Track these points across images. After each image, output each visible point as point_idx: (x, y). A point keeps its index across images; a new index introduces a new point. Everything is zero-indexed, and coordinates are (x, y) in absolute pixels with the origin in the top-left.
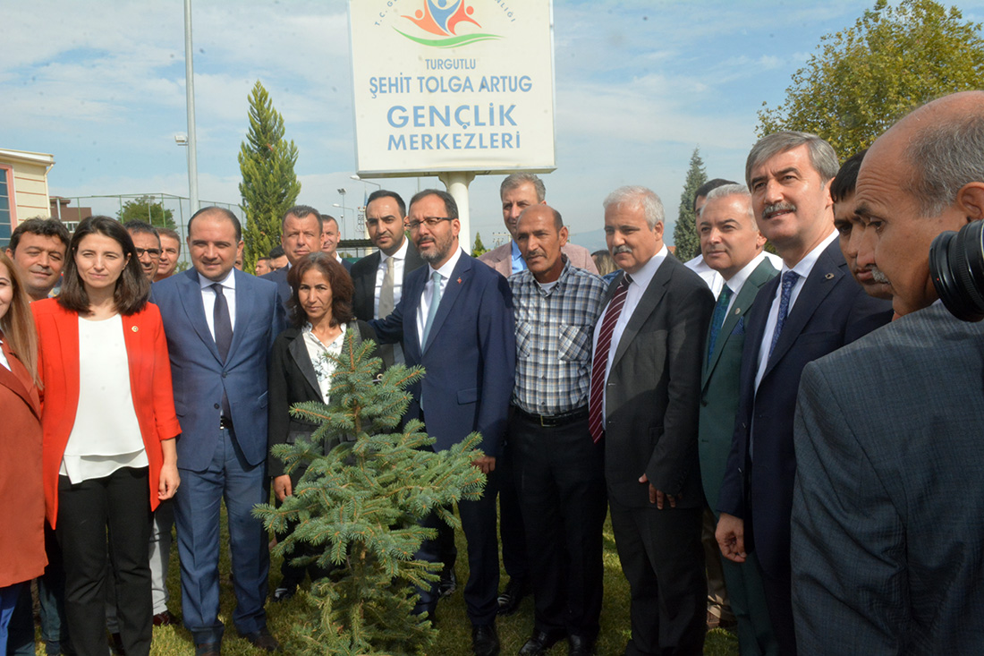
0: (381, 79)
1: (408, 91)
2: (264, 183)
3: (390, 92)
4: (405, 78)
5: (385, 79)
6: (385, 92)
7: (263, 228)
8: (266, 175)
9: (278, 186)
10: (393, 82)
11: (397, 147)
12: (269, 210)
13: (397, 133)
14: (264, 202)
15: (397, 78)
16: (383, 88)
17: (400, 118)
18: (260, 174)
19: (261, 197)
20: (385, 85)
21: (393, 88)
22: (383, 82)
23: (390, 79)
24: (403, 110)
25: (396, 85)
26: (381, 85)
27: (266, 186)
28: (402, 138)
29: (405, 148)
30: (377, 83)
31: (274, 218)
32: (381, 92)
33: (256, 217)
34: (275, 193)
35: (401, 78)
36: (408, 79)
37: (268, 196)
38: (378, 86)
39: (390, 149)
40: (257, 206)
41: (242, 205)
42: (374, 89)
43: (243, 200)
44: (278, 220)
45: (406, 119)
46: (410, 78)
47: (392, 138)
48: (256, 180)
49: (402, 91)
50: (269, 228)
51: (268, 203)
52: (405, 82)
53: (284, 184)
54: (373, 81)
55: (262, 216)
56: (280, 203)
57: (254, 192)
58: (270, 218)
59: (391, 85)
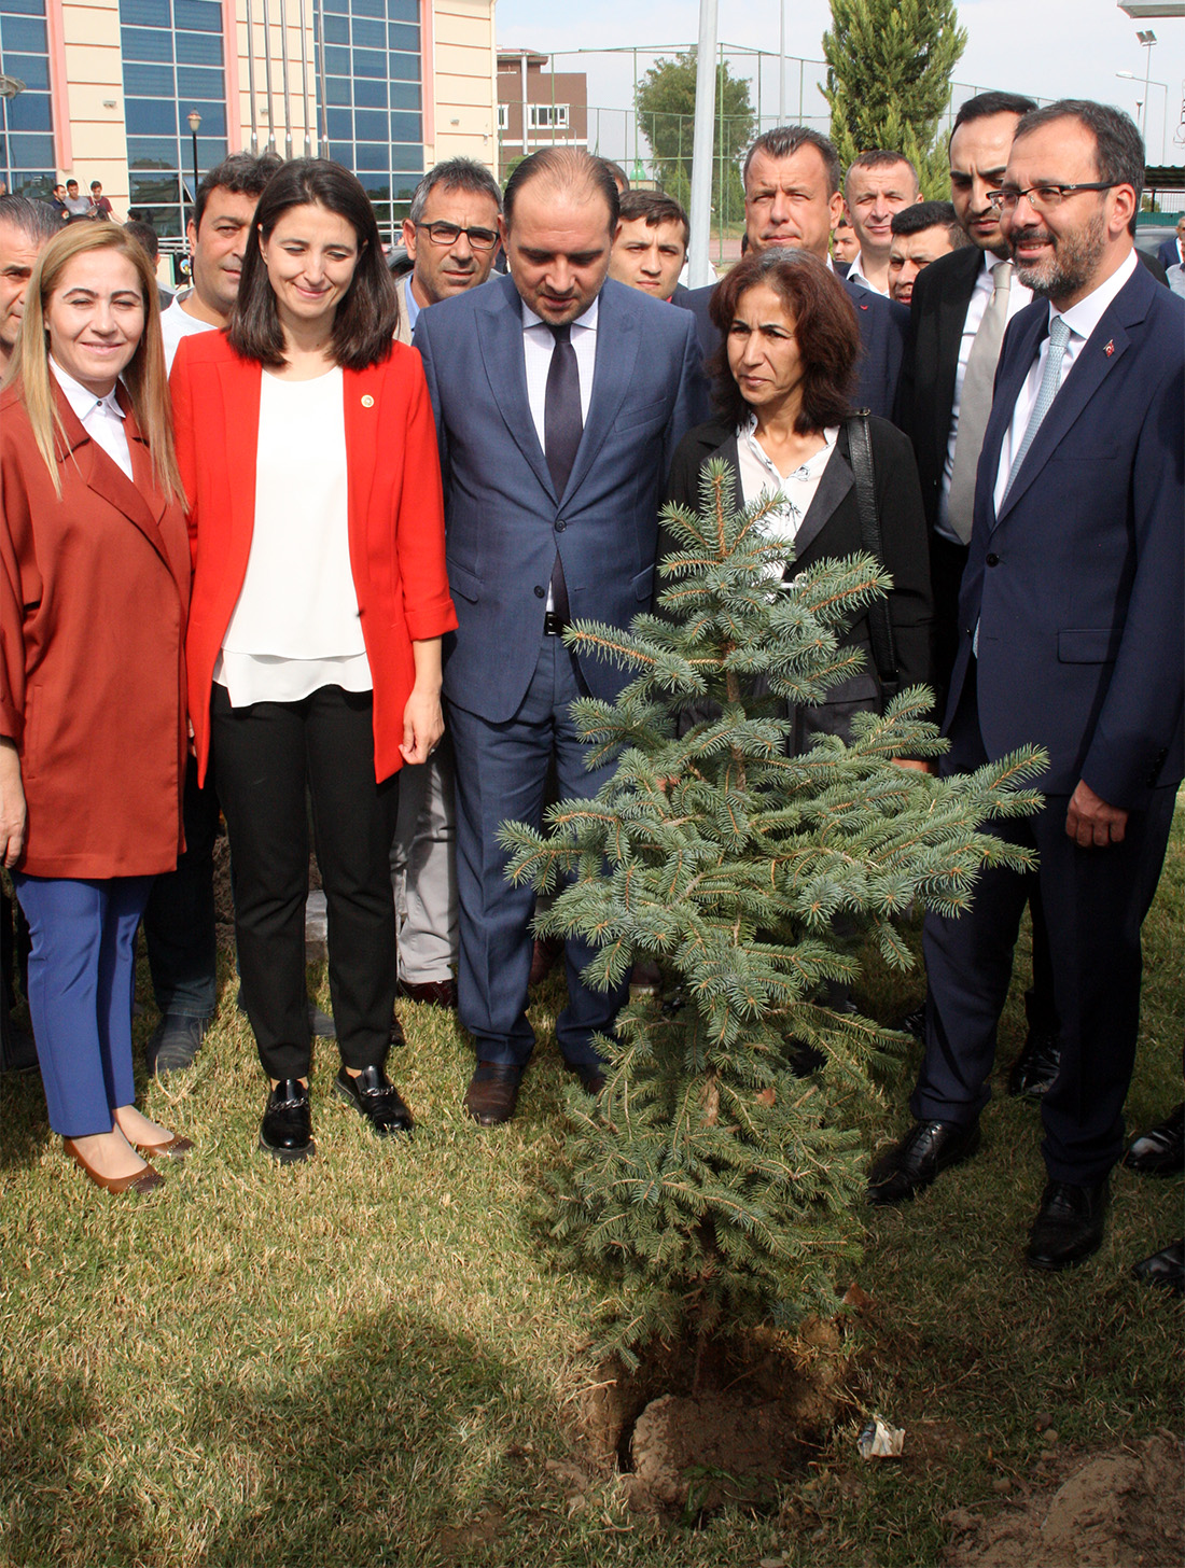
2: (877, 31)
7: (867, 142)
8: (885, 13)
9: (909, 41)
12: (883, 100)
14: (875, 78)
18: (871, 11)
19: (870, 68)
27: (881, 39)
31: (893, 119)
33: (852, 114)
34: (900, 56)
37: (883, 64)
40: (857, 89)
41: (825, 86)
43: (830, 73)
44: (902, 123)
48: (859, 24)
50: (878, 142)
51: (883, 82)
53: (924, 33)
55: (865, 112)
56: (911, 81)
57: (854, 54)
58: (884, 119)
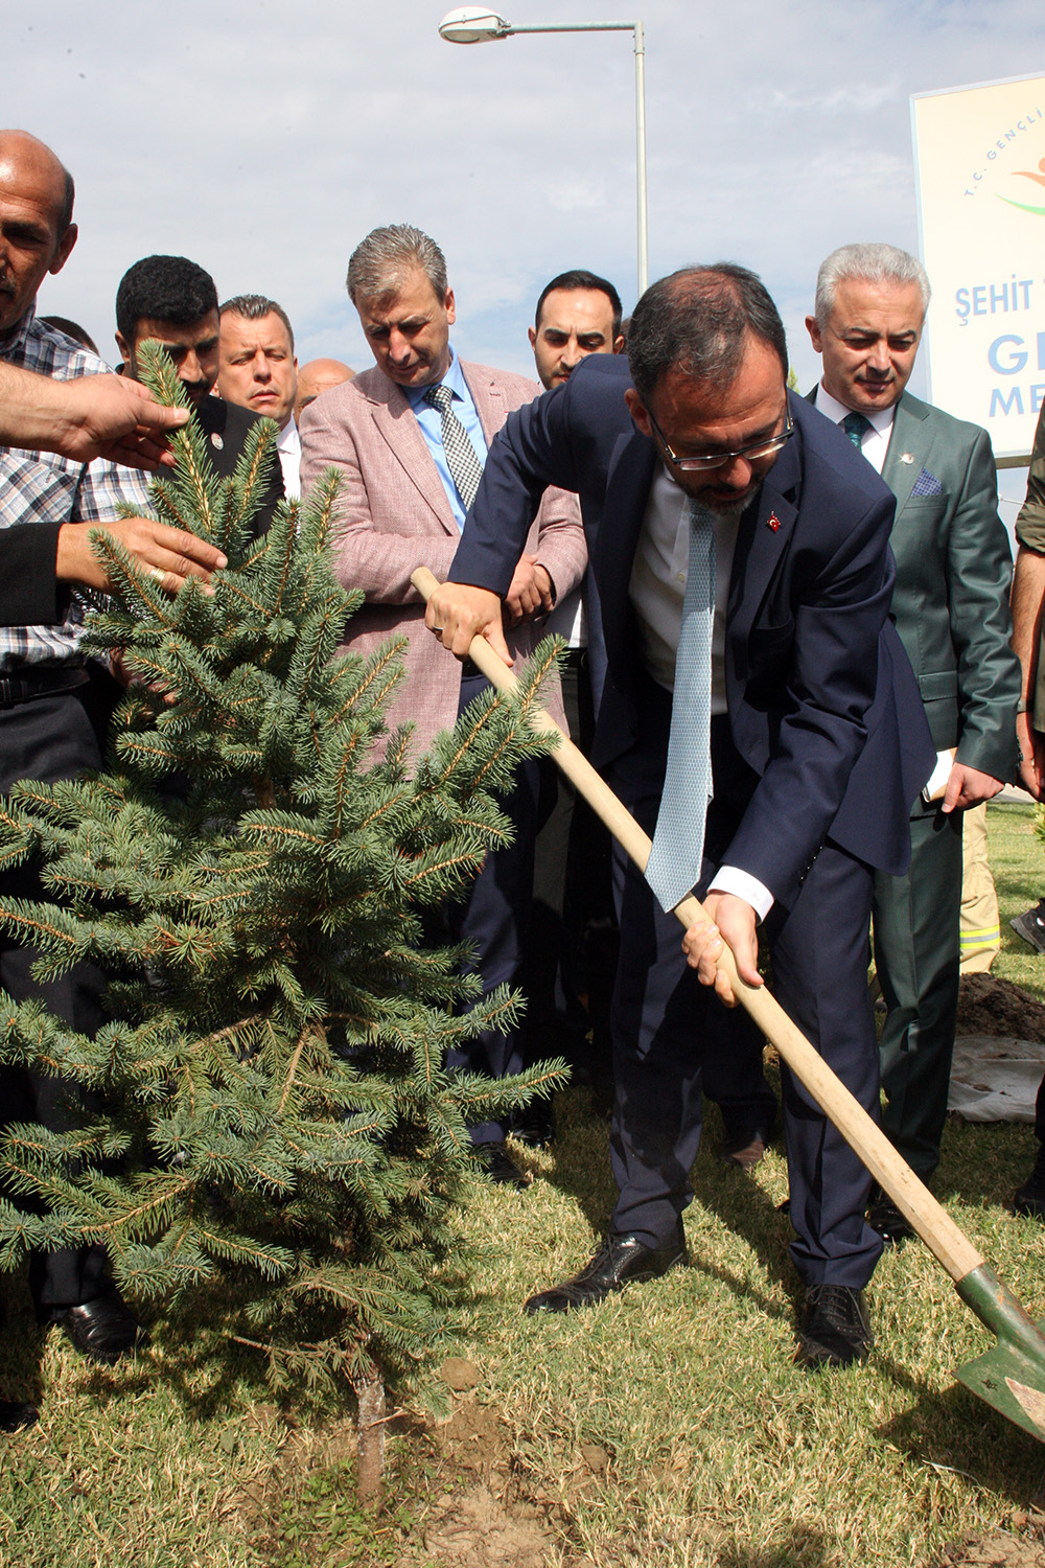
0: (976, 290)
1: (1027, 307)
3: (993, 311)
4: (1021, 284)
5: (983, 289)
6: (984, 312)
10: (999, 292)
11: (1006, 409)
13: (1005, 384)
15: (1005, 286)
16: (981, 306)
17: (1012, 356)
20: (984, 300)
21: (999, 305)
22: (980, 295)
23: (992, 288)
24: (1018, 341)
25: (1004, 298)
26: (977, 301)
28: (1015, 392)
29: (1021, 411)
30: (969, 299)
32: (977, 313)
35: (1014, 285)
36: (1026, 284)
38: (971, 303)
39: (992, 414)
42: (963, 309)
45: (1022, 358)
46: (1031, 283)
47: (996, 394)
49: (1015, 308)
52: (1020, 290)
54: (962, 296)
59: (994, 299)
